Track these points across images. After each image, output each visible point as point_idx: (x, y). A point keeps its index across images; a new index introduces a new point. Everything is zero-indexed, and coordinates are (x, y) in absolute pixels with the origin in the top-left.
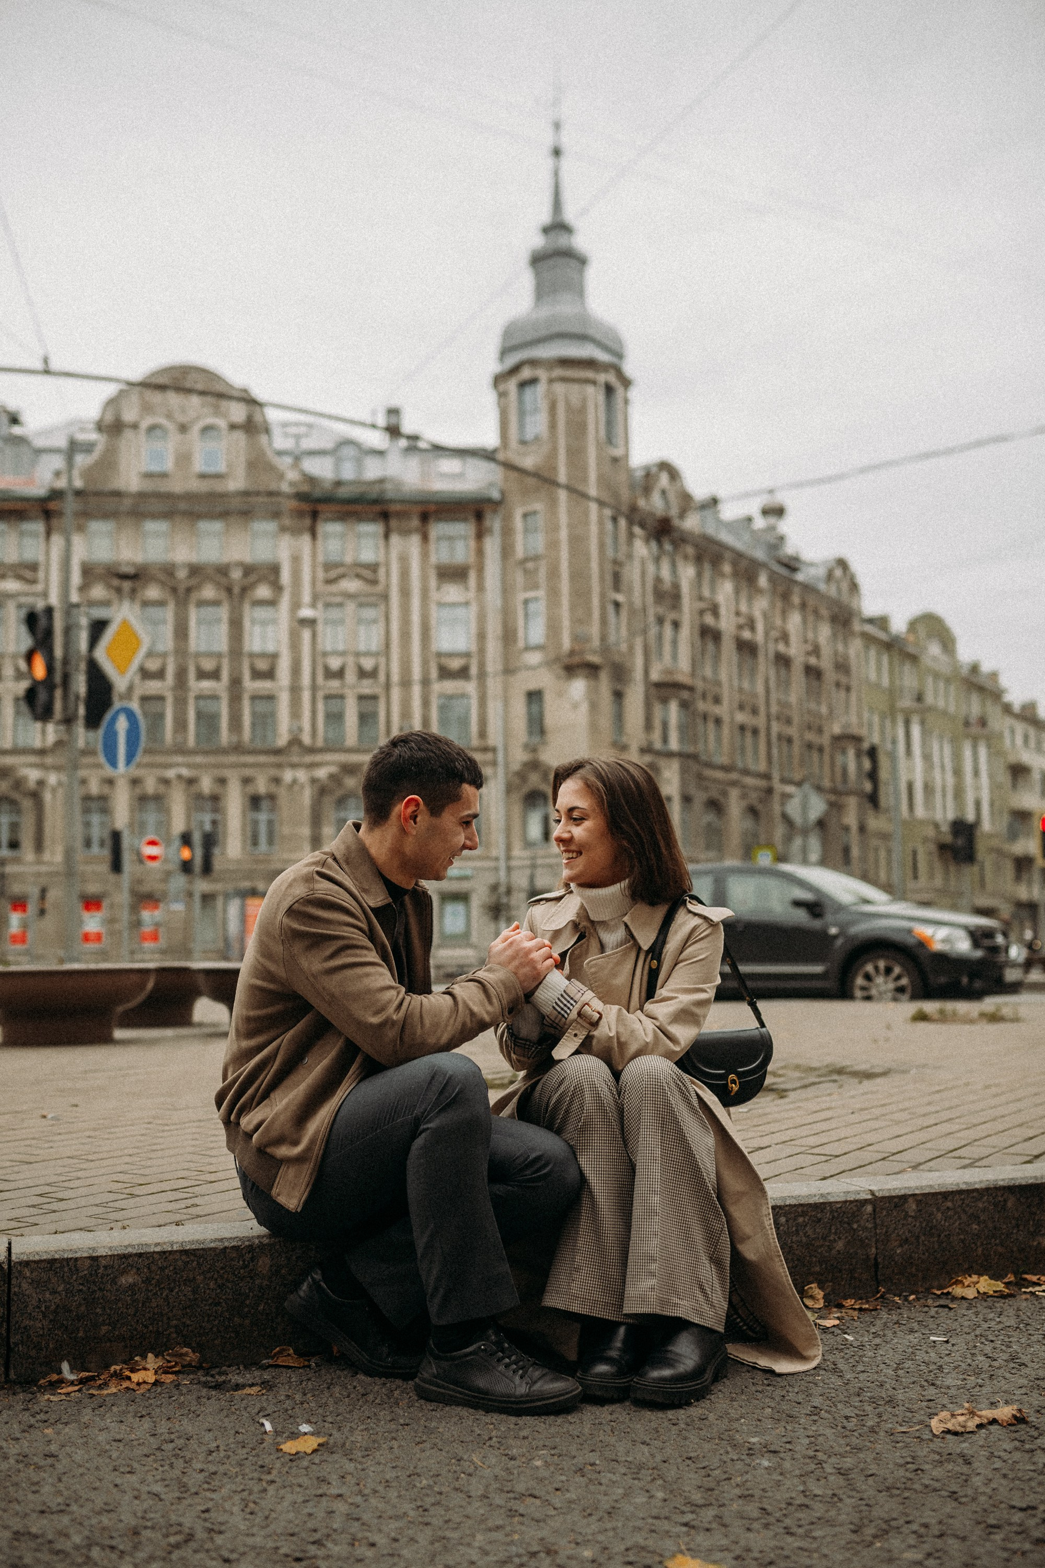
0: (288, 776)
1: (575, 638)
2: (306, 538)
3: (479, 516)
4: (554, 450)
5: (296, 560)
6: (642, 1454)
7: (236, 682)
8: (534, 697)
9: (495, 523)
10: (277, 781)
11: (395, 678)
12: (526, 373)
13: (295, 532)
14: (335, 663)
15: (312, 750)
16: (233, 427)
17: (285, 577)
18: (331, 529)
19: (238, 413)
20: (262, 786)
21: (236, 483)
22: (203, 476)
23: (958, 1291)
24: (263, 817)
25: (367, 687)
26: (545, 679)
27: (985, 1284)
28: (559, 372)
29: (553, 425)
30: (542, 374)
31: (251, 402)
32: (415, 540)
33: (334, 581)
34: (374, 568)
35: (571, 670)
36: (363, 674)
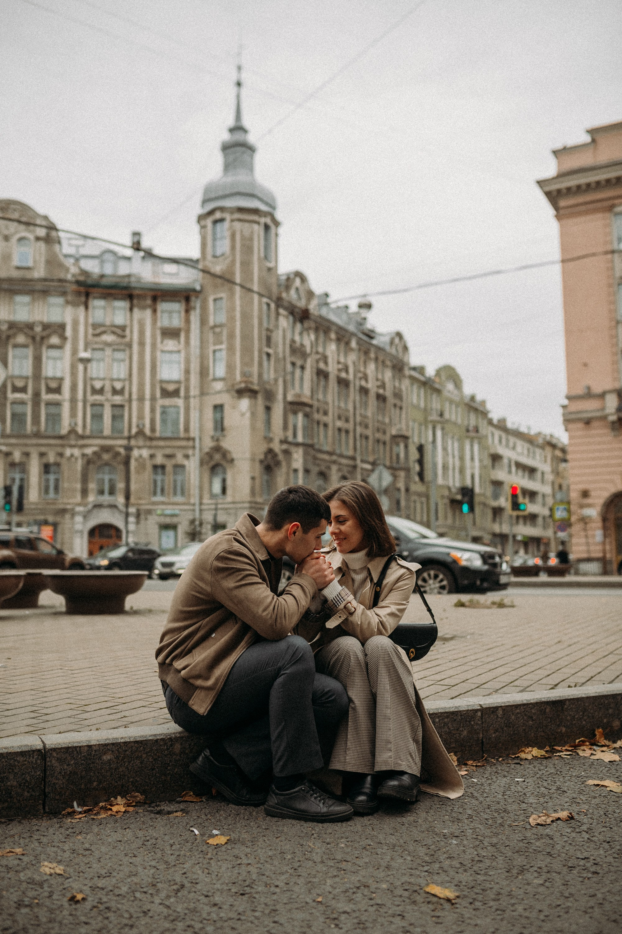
0: (68, 452)
1: (243, 374)
2: (82, 309)
3: (187, 299)
4: (233, 262)
5: (75, 323)
6: (392, 840)
7: (37, 395)
8: (218, 408)
9: (197, 303)
10: (61, 455)
11: (135, 396)
12: (218, 215)
13: (75, 304)
14: (98, 385)
15: (83, 437)
16: (38, 239)
17: (69, 332)
18: (97, 303)
19: (42, 232)
20: (51, 458)
21: (40, 273)
22: (18, 268)
23: (523, 755)
24: (52, 477)
25: (118, 399)
26: (225, 399)
27: (535, 752)
28: (237, 216)
29: (233, 248)
30: (228, 216)
31: (50, 225)
32: (148, 313)
33: (98, 335)
34: (123, 328)
35: (240, 393)
36: (115, 392)
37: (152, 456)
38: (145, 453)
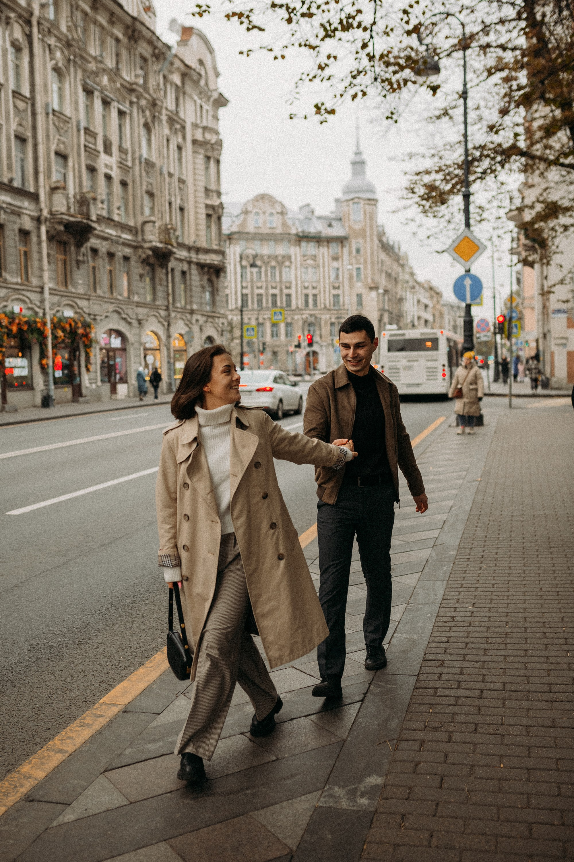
0: (296, 317)
1: (373, 279)
2: (298, 248)
3: (342, 242)
4: (365, 225)
5: (295, 254)
7: (281, 290)
8: (359, 296)
9: (346, 244)
10: (293, 319)
11: (322, 290)
12: (356, 200)
13: (295, 246)
14: (306, 284)
15: (301, 310)
16: (278, 213)
17: (293, 259)
18: (304, 244)
19: (279, 209)
20: (289, 320)
21: (279, 231)
22: (270, 228)
24: (289, 329)
25: (315, 292)
26: (364, 291)
28: (367, 202)
29: (365, 217)
30: (362, 202)
31: (283, 206)
32: (326, 248)
33: (305, 260)
34: (315, 256)
35: (371, 288)
36: (314, 288)
37: (330, 318)
38: (328, 316)
